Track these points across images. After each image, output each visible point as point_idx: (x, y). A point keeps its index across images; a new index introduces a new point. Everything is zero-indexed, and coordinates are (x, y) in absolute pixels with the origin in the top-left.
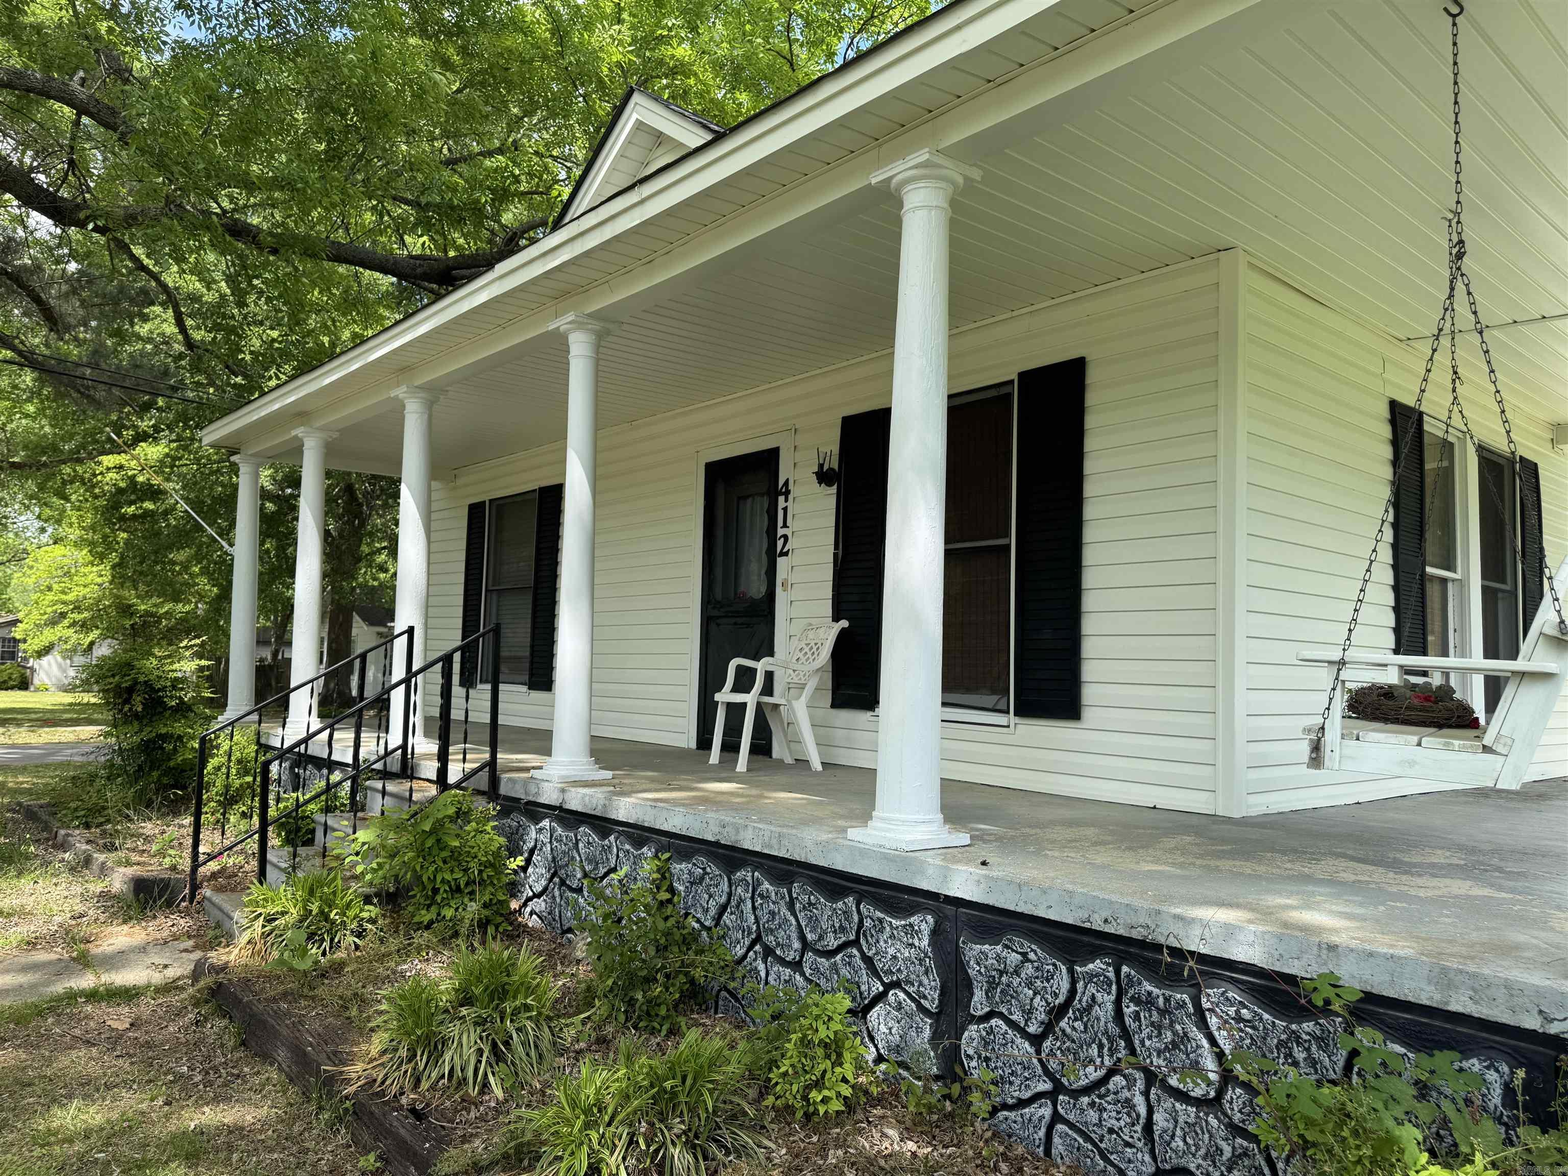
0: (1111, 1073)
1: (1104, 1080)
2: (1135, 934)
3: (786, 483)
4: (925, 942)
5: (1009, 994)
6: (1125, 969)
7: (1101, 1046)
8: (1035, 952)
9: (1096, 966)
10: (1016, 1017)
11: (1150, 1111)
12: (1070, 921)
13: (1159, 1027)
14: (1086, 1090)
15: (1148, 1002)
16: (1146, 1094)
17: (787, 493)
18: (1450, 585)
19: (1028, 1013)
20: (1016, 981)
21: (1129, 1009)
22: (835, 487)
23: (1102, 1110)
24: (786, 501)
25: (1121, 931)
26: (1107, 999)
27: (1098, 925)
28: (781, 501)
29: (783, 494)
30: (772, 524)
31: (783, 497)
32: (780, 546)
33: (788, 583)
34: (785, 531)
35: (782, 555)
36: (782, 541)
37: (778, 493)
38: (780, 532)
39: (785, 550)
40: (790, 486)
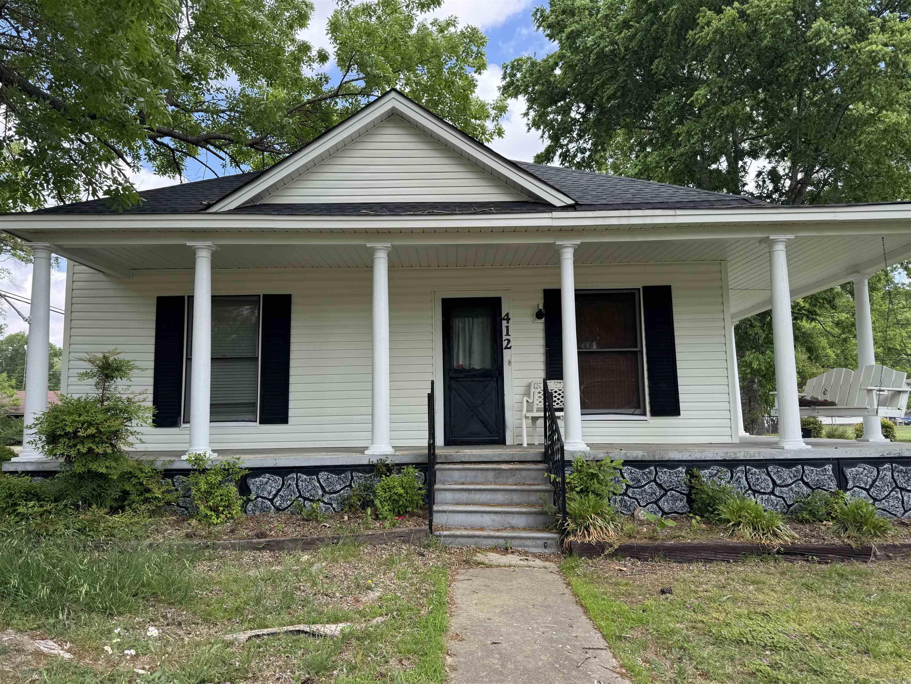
0: (891, 491)
1: (889, 494)
2: (896, 456)
3: (507, 315)
4: (831, 473)
5: (860, 480)
6: (894, 465)
7: (888, 486)
8: (867, 467)
9: (886, 466)
10: (863, 485)
11: (902, 497)
12: (877, 456)
13: (904, 477)
14: (884, 499)
15: (901, 471)
16: (901, 494)
17: (508, 320)
19: (866, 484)
20: (861, 476)
21: (896, 474)
22: (543, 319)
23: (889, 502)
24: (508, 323)
25: (892, 456)
26: (889, 474)
27: (886, 455)
28: (504, 323)
29: (505, 320)
30: (498, 334)
31: (506, 321)
32: (505, 343)
33: (512, 362)
34: (508, 337)
35: (506, 348)
36: (506, 341)
37: (502, 319)
38: (504, 337)
39: (509, 346)
40: (510, 316)
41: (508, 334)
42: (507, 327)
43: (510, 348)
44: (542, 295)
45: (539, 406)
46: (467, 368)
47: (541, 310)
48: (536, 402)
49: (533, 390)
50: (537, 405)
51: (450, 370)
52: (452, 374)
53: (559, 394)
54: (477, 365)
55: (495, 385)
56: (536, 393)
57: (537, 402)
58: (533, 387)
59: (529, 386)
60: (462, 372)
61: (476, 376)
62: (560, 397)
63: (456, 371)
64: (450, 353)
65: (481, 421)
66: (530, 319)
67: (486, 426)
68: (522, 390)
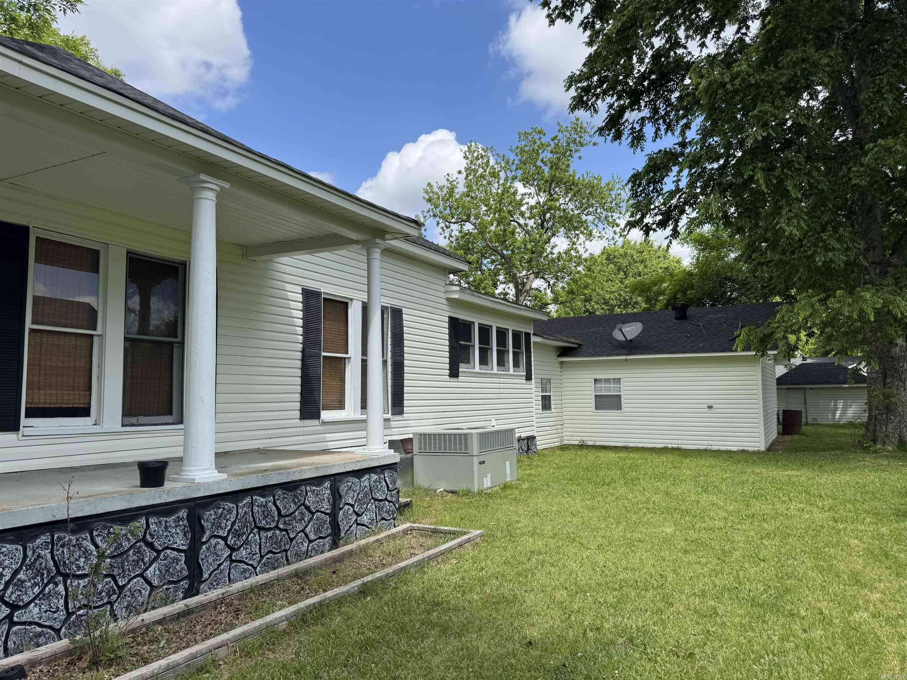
18: (95, 339)
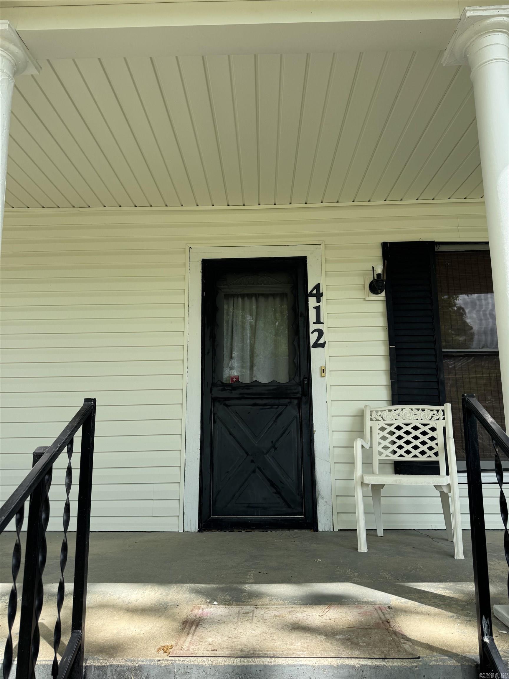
3: (318, 287)
17: (319, 296)
22: (383, 294)
24: (318, 301)
28: (312, 302)
29: (313, 295)
30: (301, 320)
31: (315, 299)
32: (313, 337)
33: (327, 371)
34: (318, 326)
35: (316, 345)
36: (316, 334)
37: (307, 295)
38: (313, 327)
39: (320, 342)
40: (323, 289)
41: (318, 321)
42: (318, 309)
43: (323, 345)
44: (378, 253)
45: (383, 457)
46: (247, 381)
47: (379, 275)
48: (377, 448)
49: (368, 424)
50: (380, 453)
51: (214, 385)
52: (217, 393)
53: (424, 433)
54: (263, 378)
55: (295, 413)
56: (376, 431)
57: (380, 448)
58: (367, 417)
59: (360, 415)
60: (234, 389)
61: (260, 396)
62: (425, 438)
63: (224, 386)
64: (214, 353)
65: (269, 480)
66: (360, 294)
67: (278, 493)
68: (346, 423)
